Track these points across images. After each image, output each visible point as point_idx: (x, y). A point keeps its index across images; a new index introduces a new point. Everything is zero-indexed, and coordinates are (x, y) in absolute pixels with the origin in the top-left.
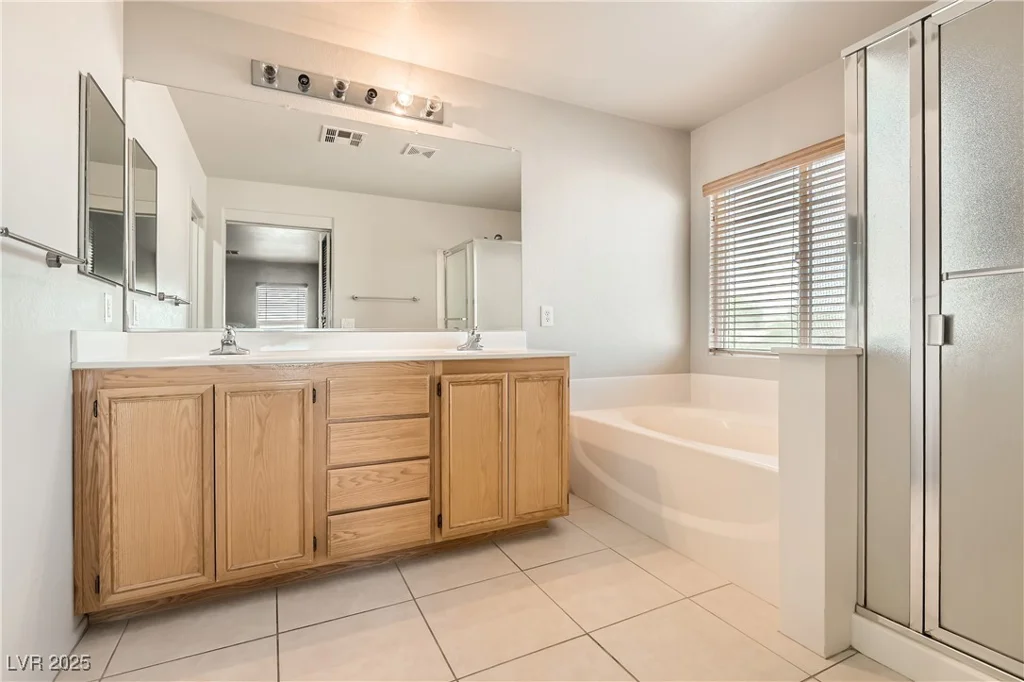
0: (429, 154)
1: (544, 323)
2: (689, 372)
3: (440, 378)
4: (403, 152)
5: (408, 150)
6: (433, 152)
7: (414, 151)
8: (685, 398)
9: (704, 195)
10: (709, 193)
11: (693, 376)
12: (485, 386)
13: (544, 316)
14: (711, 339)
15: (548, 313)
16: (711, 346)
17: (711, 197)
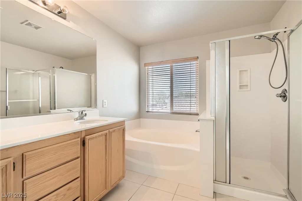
0: (37, 28)
1: (104, 106)
2: (140, 118)
3: (84, 138)
4: (22, 23)
5: (27, 23)
6: (40, 28)
7: (29, 24)
8: (139, 126)
9: (145, 67)
10: (146, 66)
11: (141, 119)
12: (102, 137)
13: (104, 104)
14: (147, 108)
15: (105, 102)
16: (147, 110)
17: (146, 67)
